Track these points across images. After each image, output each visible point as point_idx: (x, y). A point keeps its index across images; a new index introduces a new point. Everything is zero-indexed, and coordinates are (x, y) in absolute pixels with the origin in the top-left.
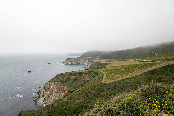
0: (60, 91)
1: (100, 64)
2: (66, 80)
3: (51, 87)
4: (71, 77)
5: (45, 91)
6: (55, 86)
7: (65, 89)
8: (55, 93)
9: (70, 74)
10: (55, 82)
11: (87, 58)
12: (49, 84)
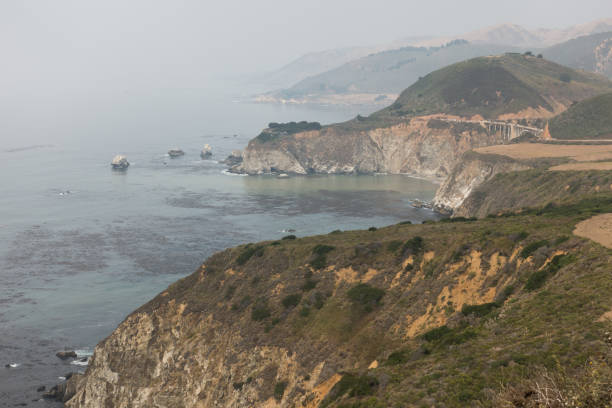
0: (238, 386)
1: (569, 174)
2: (290, 302)
3: (167, 356)
4: (333, 275)
5: (121, 383)
6: (202, 348)
7: (283, 368)
8: (202, 396)
9: (322, 251)
10: (195, 311)
11: (445, 125)
12: (149, 327)
